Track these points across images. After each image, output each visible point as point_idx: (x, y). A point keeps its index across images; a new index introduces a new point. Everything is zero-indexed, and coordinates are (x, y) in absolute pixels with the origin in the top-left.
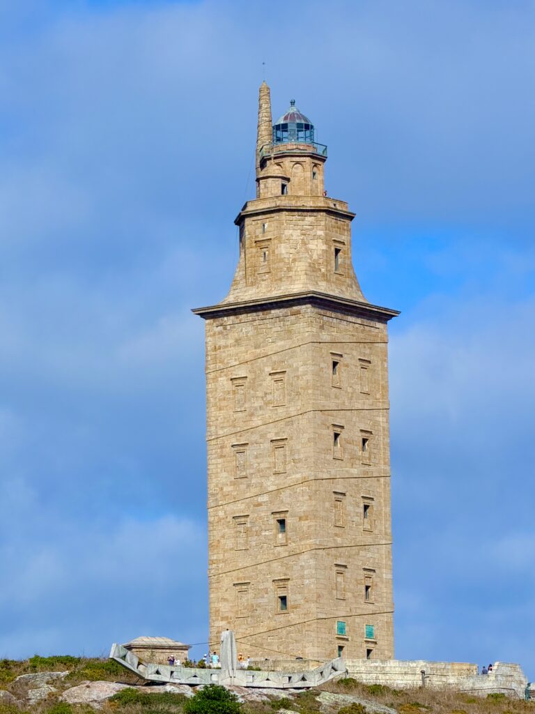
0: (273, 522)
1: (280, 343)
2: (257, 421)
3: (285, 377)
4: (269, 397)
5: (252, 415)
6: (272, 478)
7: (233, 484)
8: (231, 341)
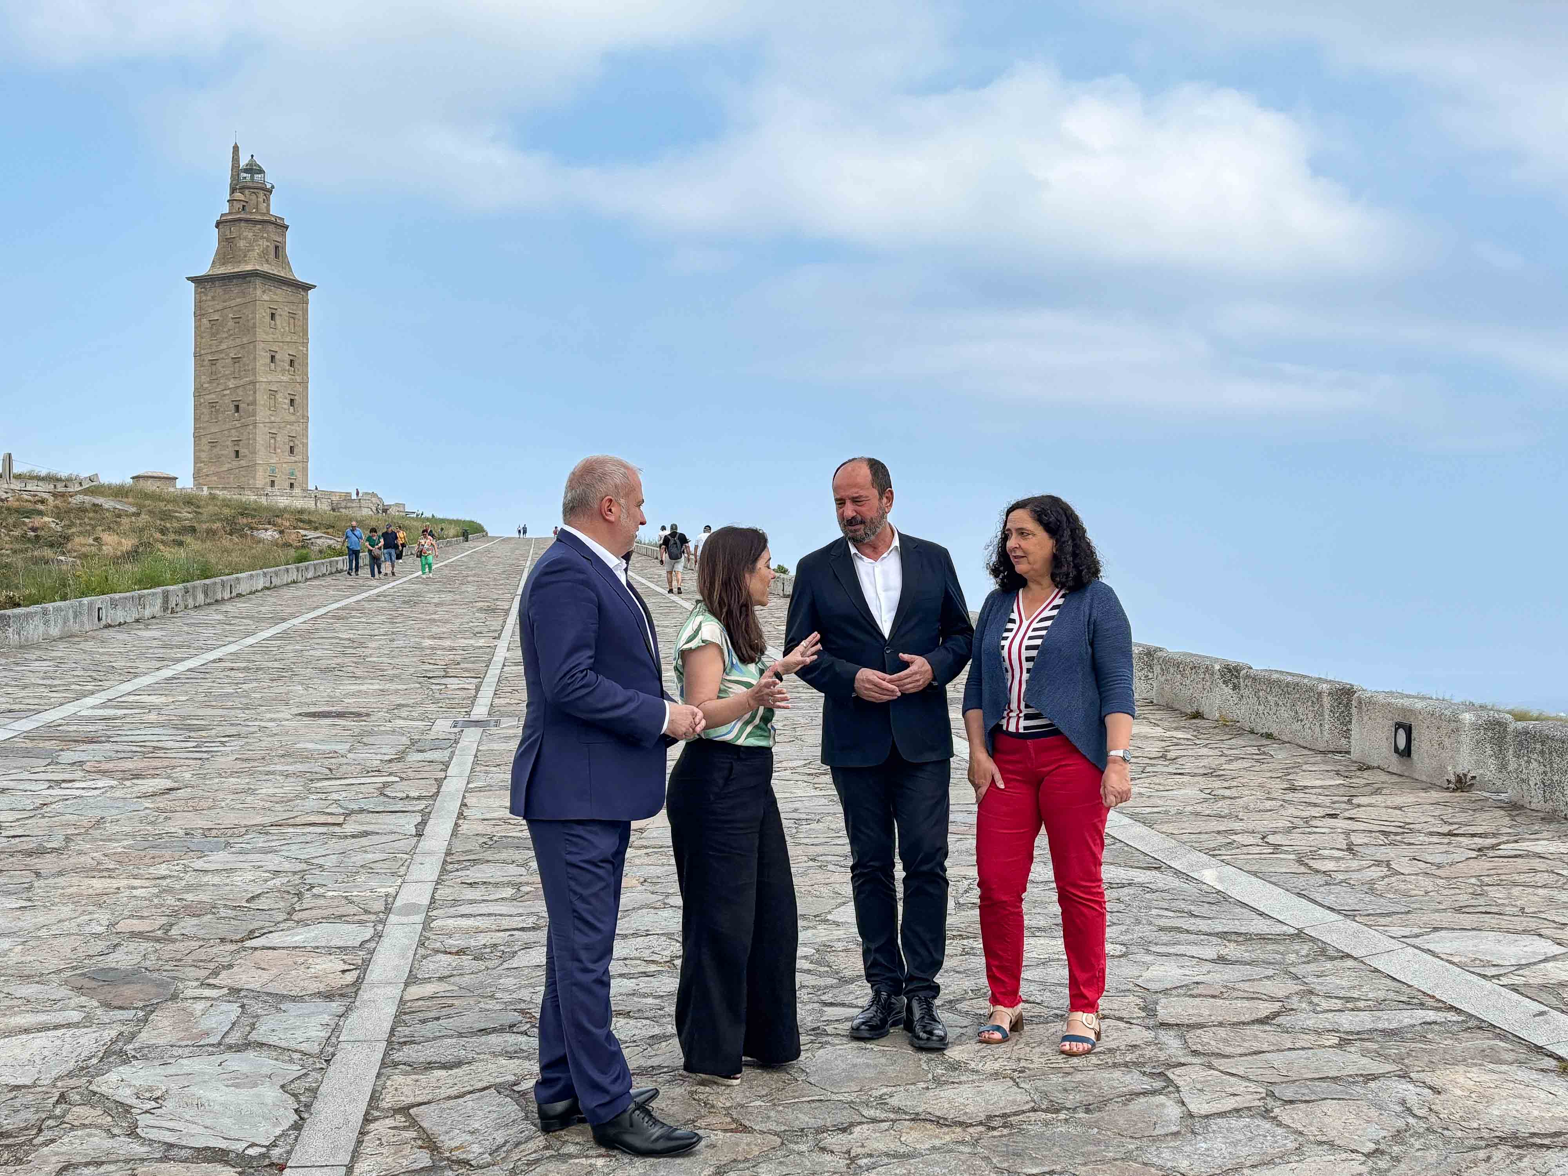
0: (232, 407)
1: (238, 300)
2: (224, 346)
3: (241, 321)
4: (231, 332)
5: (221, 342)
6: (232, 380)
7: (209, 383)
8: (209, 298)
